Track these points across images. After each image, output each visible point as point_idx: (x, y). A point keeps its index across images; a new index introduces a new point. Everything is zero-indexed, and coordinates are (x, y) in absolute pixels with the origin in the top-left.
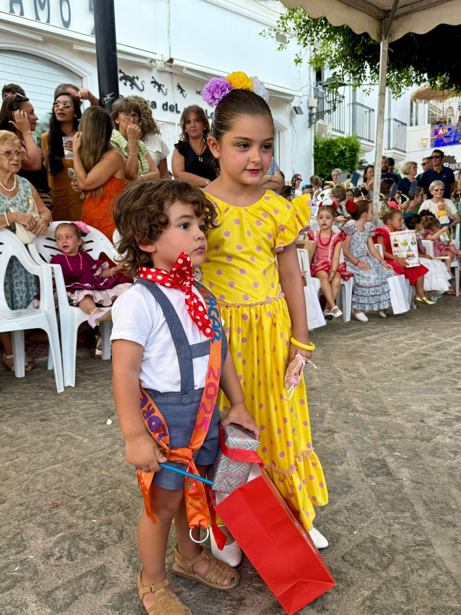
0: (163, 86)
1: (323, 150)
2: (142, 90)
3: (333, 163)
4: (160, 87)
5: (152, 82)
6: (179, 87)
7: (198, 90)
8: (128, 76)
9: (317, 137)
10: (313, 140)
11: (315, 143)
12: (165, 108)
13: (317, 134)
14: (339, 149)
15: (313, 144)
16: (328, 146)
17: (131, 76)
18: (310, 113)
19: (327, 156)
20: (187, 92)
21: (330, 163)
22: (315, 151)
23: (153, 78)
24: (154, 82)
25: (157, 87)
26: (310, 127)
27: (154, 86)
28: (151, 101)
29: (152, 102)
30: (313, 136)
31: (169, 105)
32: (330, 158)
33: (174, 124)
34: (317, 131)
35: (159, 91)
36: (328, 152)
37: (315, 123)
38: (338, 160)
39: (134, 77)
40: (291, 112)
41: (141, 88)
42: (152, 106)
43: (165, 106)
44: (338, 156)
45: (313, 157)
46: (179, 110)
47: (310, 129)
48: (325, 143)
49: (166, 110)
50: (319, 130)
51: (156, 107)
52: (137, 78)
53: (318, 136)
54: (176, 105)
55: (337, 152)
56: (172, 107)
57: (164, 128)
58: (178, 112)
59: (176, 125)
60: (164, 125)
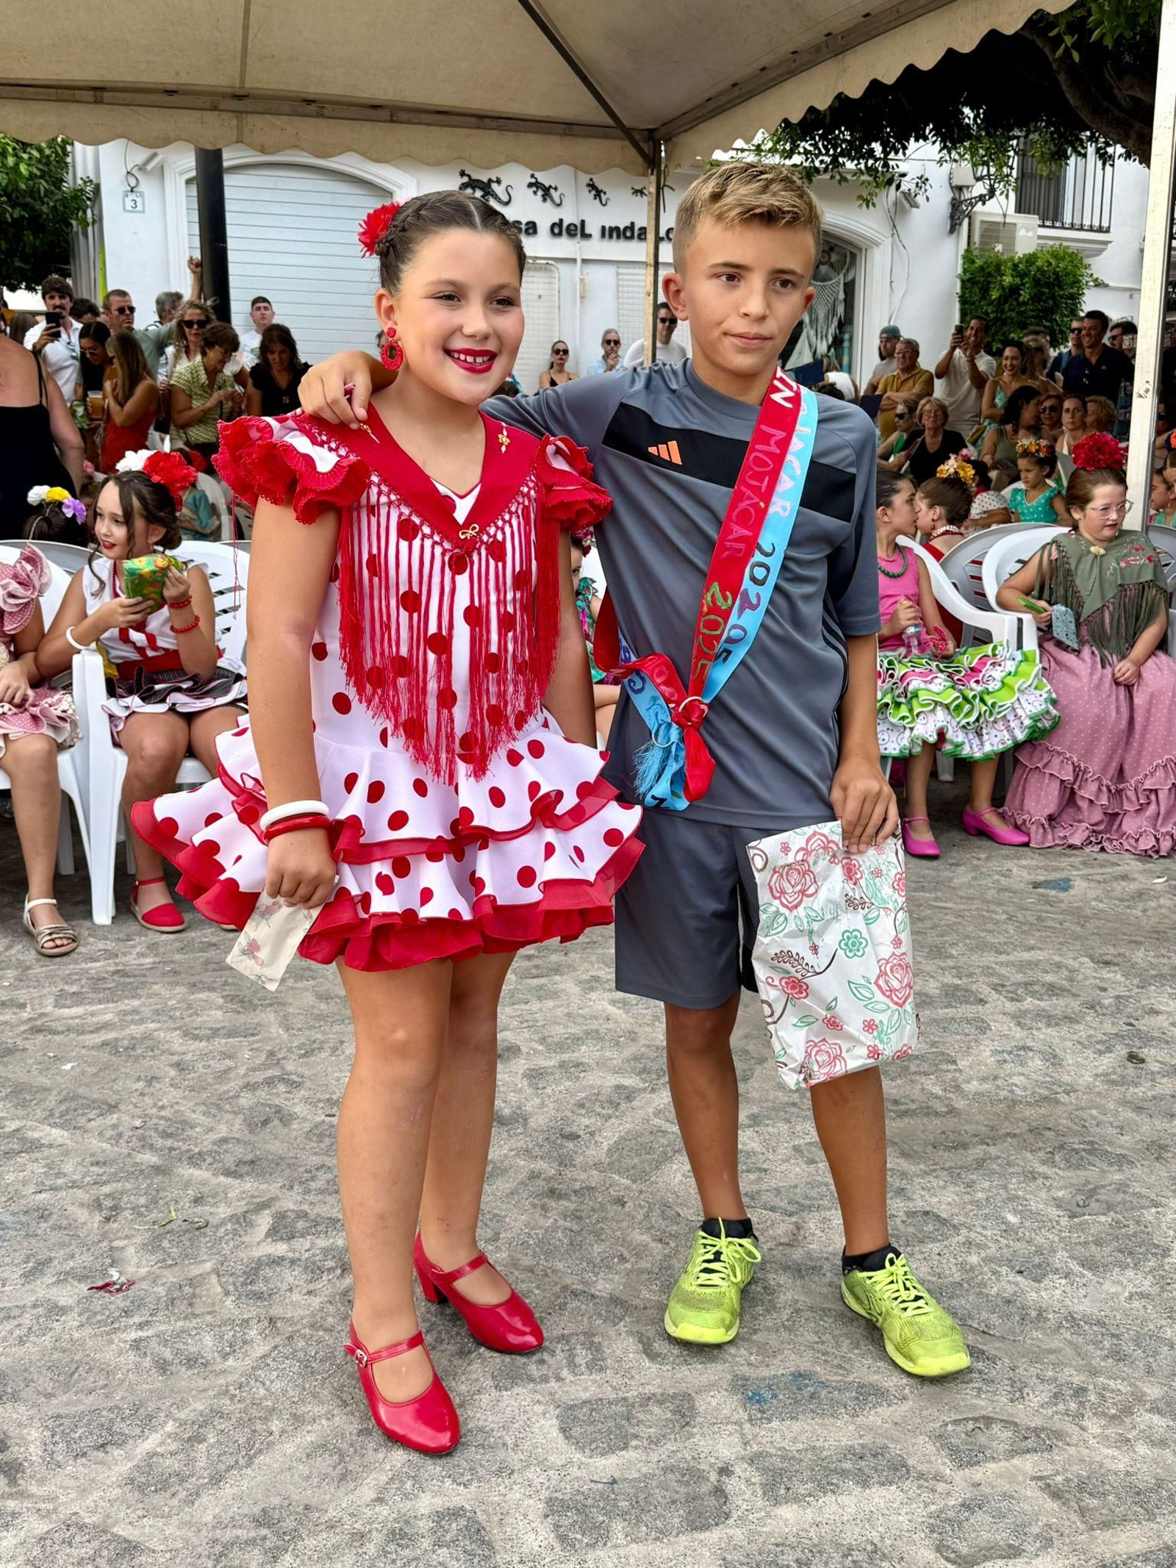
0: (556, 189)
2: (507, 203)
4: (546, 192)
5: (530, 185)
6: (592, 186)
7: (638, 187)
8: (478, 181)
9: (974, 253)
12: (556, 231)
13: (974, 247)
15: (960, 271)
17: (485, 180)
18: (954, 199)
20: (611, 193)
22: (962, 287)
23: (532, 176)
24: (535, 185)
25: (540, 193)
26: (952, 232)
27: (535, 193)
28: (524, 222)
29: (528, 223)
31: (565, 225)
33: (574, 260)
34: (977, 238)
35: (545, 200)
36: (984, 291)
38: (1006, 308)
39: (490, 181)
40: (896, 205)
41: (505, 199)
42: (527, 231)
43: (557, 229)
45: (957, 300)
46: (588, 231)
47: (953, 236)
48: (984, 268)
49: (560, 234)
50: (982, 236)
51: (535, 232)
52: (498, 182)
53: (979, 250)
54: (583, 222)
56: (572, 228)
57: (550, 271)
58: (586, 236)
59: (579, 262)
60: (551, 265)
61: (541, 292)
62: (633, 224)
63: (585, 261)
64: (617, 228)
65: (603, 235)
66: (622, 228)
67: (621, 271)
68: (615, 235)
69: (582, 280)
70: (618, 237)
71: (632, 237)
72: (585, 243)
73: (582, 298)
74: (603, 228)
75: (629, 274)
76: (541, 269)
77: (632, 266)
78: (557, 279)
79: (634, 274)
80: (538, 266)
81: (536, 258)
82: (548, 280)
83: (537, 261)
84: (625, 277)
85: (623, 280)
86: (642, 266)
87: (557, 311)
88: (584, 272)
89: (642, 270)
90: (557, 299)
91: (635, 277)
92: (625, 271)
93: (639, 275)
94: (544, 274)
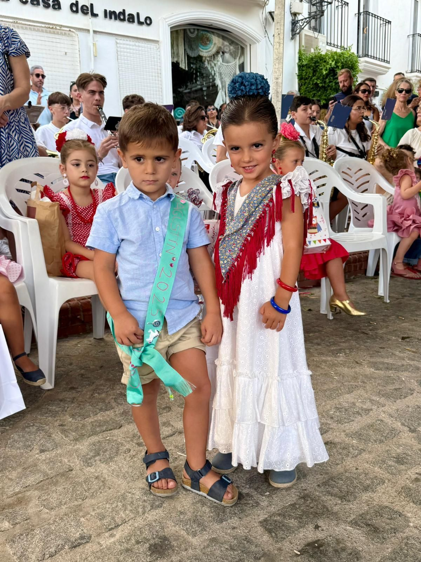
1: (309, 67)
3: (320, 85)
9: (302, 52)
10: (297, 56)
11: (300, 59)
12: (74, 9)
13: (302, 48)
14: (328, 66)
15: (297, 61)
16: (316, 62)
18: (293, 20)
19: (314, 76)
21: (316, 84)
22: (299, 70)
26: (292, 39)
29: (54, 1)
30: (297, 51)
31: (80, 6)
32: (318, 79)
33: (88, 31)
34: (303, 44)
36: (315, 71)
37: (299, 33)
38: (327, 80)
40: (266, 19)
42: (53, 5)
43: (74, 7)
44: (327, 75)
45: (296, 77)
46: (95, 12)
47: (293, 41)
48: (312, 59)
49: (77, 12)
50: (305, 43)
51: (60, 8)
53: (304, 50)
54: (92, 5)
55: (326, 70)
56: (85, 8)
57: (72, 36)
58: (95, 15)
59: (91, 32)
60: (73, 32)
61: (66, 51)
62: (124, 10)
63: (95, 32)
64: (114, 12)
65: (106, 16)
66: (117, 13)
67: (118, 41)
68: (113, 17)
69: (94, 45)
70: (116, 19)
71: (124, 20)
72: (94, 19)
73: (95, 56)
74: (105, 11)
75: (124, 44)
76: (65, 34)
77: (125, 39)
78: (77, 42)
79: (127, 45)
80: (63, 32)
81: (61, 26)
82: (71, 43)
83: (63, 28)
84: (122, 46)
85: (121, 48)
86: (131, 40)
87: (79, 64)
88: (95, 40)
89: (132, 42)
90: (78, 56)
91: (128, 47)
92: (121, 42)
93: (130, 45)
94: (68, 38)
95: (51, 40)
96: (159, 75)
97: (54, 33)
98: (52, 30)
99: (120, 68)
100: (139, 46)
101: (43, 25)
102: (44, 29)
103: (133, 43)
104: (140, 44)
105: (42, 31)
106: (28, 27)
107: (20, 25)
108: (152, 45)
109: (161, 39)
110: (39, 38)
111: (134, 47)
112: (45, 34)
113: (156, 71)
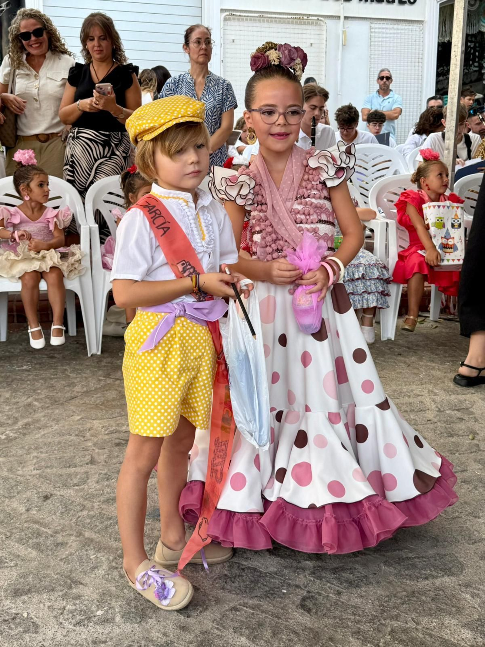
33: (339, 17)
57: (320, 25)
59: (342, 18)
60: (321, 20)
61: (312, 41)
63: (346, 18)
67: (373, 26)
69: (344, 32)
71: (382, 1)
72: (347, 4)
73: (344, 45)
75: (380, 28)
76: (313, 23)
77: (382, 22)
78: (325, 32)
79: (383, 28)
80: (311, 21)
81: (310, 15)
82: (318, 32)
83: (311, 18)
84: (377, 30)
85: (375, 33)
86: (389, 22)
87: (324, 56)
88: (346, 26)
89: (389, 26)
90: (324, 46)
91: (384, 31)
92: (377, 26)
93: (387, 29)
94: (314, 28)
95: (296, 31)
96: (420, 60)
97: (300, 24)
98: (298, 21)
99: (372, 56)
100: (398, 29)
101: (290, 17)
102: (290, 20)
103: (391, 26)
104: (400, 27)
105: (288, 23)
106: (274, 20)
107: (265, 19)
108: (415, 27)
109: (426, 19)
110: (284, 30)
111: (392, 31)
112: (291, 26)
113: (417, 55)
